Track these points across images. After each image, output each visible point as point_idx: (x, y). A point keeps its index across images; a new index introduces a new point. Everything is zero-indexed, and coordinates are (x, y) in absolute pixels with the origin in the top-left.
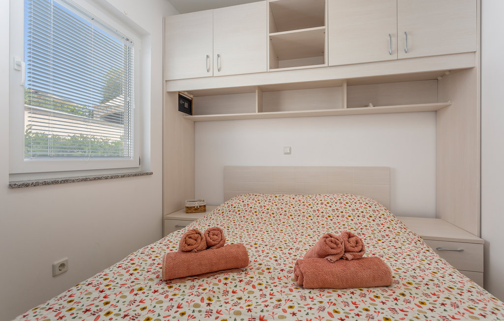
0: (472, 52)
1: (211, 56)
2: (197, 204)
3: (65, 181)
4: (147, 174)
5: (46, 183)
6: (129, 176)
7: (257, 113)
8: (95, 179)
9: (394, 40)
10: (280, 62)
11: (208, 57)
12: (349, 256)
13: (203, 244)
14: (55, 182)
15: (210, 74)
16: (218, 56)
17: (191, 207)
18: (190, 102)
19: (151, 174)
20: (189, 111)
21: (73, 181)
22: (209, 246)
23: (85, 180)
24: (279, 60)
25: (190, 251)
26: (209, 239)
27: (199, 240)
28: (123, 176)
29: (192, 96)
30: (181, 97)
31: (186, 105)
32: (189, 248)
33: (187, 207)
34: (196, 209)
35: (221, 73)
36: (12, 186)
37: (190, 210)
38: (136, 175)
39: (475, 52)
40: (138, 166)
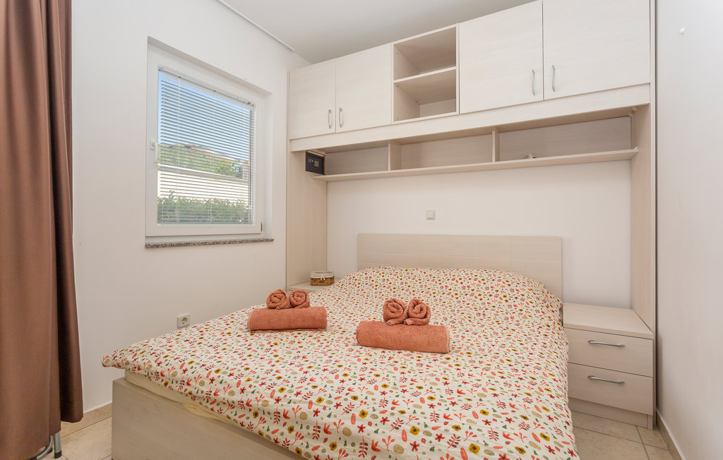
0: (645, 84)
1: (333, 110)
2: (322, 276)
3: (187, 244)
4: (267, 240)
5: (172, 245)
6: (247, 242)
7: (389, 171)
8: (230, 242)
9: (539, 76)
10: (421, 106)
11: (330, 111)
12: (409, 321)
13: (285, 303)
14: (179, 245)
15: (332, 131)
16: (341, 110)
17: (316, 279)
18: (322, 160)
19: (272, 240)
20: (321, 170)
21: (194, 244)
22: (293, 306)
23: (205, 244)
24: (419, 104)
25: (274, 308)
26: (292, 299)
27: (283, 300)
28: (241, 242)
29: (324, 153)
30: (310, 155)
31: (317, 164)
32: (273, 305)
33: (312, 279)
34: (322, 282)
35: (343, 129)
36: (148, 246)
37: (316, 282)
38: (254, 241)
39: (650, 84)
40: (260, 232)
